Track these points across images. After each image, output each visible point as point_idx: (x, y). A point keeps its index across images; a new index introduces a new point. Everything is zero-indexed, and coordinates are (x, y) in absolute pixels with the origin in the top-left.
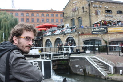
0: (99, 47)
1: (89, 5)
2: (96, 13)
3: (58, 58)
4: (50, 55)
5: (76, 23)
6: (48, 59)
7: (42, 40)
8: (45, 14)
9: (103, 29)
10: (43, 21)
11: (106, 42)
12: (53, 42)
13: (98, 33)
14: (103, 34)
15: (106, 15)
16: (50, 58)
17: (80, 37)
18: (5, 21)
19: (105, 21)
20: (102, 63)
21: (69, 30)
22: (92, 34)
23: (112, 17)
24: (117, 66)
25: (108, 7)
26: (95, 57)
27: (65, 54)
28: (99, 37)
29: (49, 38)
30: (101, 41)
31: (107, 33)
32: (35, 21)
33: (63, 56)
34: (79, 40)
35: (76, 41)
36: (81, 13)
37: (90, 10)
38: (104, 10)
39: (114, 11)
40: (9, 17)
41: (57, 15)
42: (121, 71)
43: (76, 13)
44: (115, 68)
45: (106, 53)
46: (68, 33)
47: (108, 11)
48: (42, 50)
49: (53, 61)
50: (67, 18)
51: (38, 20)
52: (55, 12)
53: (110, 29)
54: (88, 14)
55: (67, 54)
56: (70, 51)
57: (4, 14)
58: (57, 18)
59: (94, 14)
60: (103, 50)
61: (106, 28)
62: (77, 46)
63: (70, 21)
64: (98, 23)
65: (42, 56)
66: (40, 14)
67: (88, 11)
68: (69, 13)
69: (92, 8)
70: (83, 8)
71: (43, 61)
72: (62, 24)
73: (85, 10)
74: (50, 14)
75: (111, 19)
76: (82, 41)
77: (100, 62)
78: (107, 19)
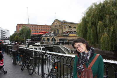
0: (65, 42)
1: (62, 24)
2: (65, 28)
3: (48, 46)
4: (44, 45)
5: (56, 32)
6: (44, 47)
7: (41, 38)
8: (43, 27)
9: (67, 35)
10: (42, 30)
11: (68, 40)
12: (46, 40)
13: (65, 36)
14: (67, 36)
15: (69, 28)
16: (45, 47)
17: (58, 38)
18: (25, 30)
19: (68, 31)
20: (66, 49)
21: (53, 35)
22: (63, 36)
23: (72, 29)
24: (72, 50)
25: (70, 25)
26: (64, 46)
27: (51, 45)
28: (66, 38)
29: (44, 38)
30: (66, 39)
31: (69, 36)
32: (38, 29)
33: (50, 46)
34: (57, 39)
35: (56, 40)
36: (58, 27)
37: (62, 26)
38: (68, 27)
39: (72, 27)
40: (27, 28)
41: (48, 27)
42: (74, 52)
43: (56, 27)
44: (71, 51)
45: (68, 45)
46: (53, 36)
47: (70, 27)
48: (41, 43)
49: (46, 48)
50: (52, 29)
51: (40, 29)
52: (48, 26)
53: (70, 35)
54: (61, 28)
55: (52, 45)
56: (53, 44)
57: (25, 26)
58: (46, 28)
59: (64, 28)
60: (67, 43)
61: (69, 34)
62: (56, 41)
63: (53, 31)
64: (65, 32)
65: (41, 45)
66: (41, 27)
67: (61, 27)
68: (54, 27)
69: (63, 26)
70: (59, 25)
71: (42, 48)
72: (50, 32)
73: (60, 26)
74: (45, 27)
75: (71, 30)
76: (58, 39)
77: (66, 48)
78: (69, 30)
